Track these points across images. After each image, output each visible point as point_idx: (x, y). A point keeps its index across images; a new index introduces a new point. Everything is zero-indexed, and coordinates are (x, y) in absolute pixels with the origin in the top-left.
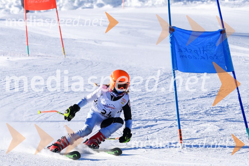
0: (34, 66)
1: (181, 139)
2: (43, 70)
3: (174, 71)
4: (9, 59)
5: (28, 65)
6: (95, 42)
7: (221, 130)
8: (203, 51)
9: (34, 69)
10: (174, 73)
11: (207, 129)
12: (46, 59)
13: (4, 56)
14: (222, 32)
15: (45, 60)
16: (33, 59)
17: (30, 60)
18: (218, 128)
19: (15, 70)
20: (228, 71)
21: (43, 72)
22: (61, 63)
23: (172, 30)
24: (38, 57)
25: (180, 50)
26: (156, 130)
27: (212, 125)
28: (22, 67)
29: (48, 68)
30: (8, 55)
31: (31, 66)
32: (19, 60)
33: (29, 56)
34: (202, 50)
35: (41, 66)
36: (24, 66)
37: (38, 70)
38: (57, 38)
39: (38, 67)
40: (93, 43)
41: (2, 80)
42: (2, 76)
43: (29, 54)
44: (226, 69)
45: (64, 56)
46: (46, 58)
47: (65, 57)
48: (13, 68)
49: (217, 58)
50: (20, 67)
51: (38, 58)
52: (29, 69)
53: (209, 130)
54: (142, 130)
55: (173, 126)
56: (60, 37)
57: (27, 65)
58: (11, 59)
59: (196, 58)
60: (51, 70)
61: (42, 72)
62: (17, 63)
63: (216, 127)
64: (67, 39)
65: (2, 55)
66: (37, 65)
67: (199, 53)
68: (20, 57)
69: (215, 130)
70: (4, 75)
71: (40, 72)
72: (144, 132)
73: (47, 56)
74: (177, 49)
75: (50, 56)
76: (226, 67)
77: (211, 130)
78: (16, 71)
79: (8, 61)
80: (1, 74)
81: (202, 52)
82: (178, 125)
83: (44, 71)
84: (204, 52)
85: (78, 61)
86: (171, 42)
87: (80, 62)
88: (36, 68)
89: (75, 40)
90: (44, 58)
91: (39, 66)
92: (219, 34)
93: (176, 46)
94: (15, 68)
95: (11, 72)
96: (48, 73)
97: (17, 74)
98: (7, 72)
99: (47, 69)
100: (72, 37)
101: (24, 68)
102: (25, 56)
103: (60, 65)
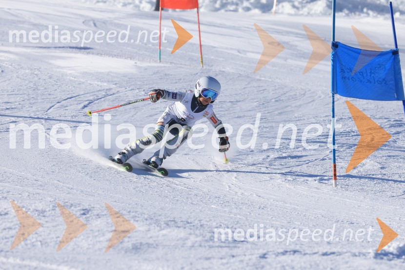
0: (166, 75)
1: (335, 175)
3: (333, 94)
4: (137, 64)
6: (239, 52)
7: (382, 168)
8: (371, 73)
9: (165, 78)
10: (333, 96)
11: (366, 166)
12: (180, 67)
13: (131, 59)
14: (395, 53)
16: (164, 67)
17: (161, 67)
18: (379, 165)
19: (143, 78)
20: (398, 99)
21: (176, 83)
22: (197, 74)
23: (335, 45)
25: (342, 71)
26: (305, 161)
27: (372, 162)
28: (152, 75)
30: (135, 59)
31: (162, 75)
32: (149, 66)
33: (160, 62)
34: (369, 71)
35: (174, 75)
36: (154, 73)
37: (170, 80)
38: (195, 44)
39: (170, 77)
40: (236, 53)
41: (127, 87)
42: (127, 83)
43: (161, 60)
44: (396, 97)
45: (201, 65)
47: (203, 66)
48: (141, 75)
49: (385, 83)
50: (150, 75)
51: (171, 65)
52: (160, 77)
53: (369, 167)
54: (289, 161)
55: (326, 159)
56: (199, 43)
57: (158, 72)
58: (139, 64)
59: (361, 81)
61: (174, 82)
62: (146, 69)
63: (376, 164)
64: (206, 46)
65: (129, 59)
66: (169, 74)
67: (365, 75)
68: (149, 63)
69: (375, 168)
70: (130, 83)
72: (291, 163)
73: (181, 64)
74: (338, 69)
75: (185, 65)
76: (395, 94)
77: (371, 168)
78: (145, 79)
79: (136, 66)
80: (127, 81)
81: (369, 74)
82: (333, 158)
83: (177, 81)
84: (371, 75)
85: (217, 73)
86: (333, 61)
87: (220, 74)
88: (168, 77)
89: (215, 47)
91: (171, 75)
92: (391, 54)
93: (338, 65)
94: (143, 76)
95: (139, 79)
96: (181, 84)
97: (146, 82)
98: (134, 79)
99: (181, 79)
100: (212, 44)
101: (154, 76)
102: (156, 61)
103: (197, 76)
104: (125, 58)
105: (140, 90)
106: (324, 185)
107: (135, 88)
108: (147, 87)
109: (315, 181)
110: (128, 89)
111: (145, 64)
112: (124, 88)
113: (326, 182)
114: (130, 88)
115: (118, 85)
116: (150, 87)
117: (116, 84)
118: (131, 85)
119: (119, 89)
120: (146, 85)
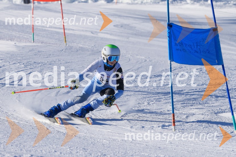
0: (39, 51)
2: (47, 55)
3: (170, 62)
4: (16, 44)
5: (34, 50)
6: (92, 33)
8: (197, 45)
9: (39, 54)
10: (171, 64)
13: (11, 41)
15: (48, 46)
16: (37, 45)
17: (35, 46)
19: (22, 54)
20: (218, 64)
21: (47, 57)
22: (63, 50)
23: (170, 26)
24: (41, 43)
28: (28, 52)
29: (52, 54)
30: (14, 41)
31: (36, 52)
32: (25, 46)
33: (34, 42)
34: (195, 44)
35: (45, 52)
36: (30, 51)
37: (43, 55)
39: (43, 53)
40: (90, 33)
41: (11, 62)
42: (10, 59)
45: (65, 44)
46: (49, 45)
48: (20, 53)
50: (27, 52)
51: (42, 45)
52: (35, 54)
57: (32, 50)
58: (18, 44)
60: (55, 56)
61: (46, 57)
62: (23, 48)
65: (10, 40)
66: (41, 51)
67: (193, 47)
68: (26, 43)
70: (12, 59)
71: (44, 57)
73: (50, 43)
74: (173, 43)
76: (216, 60)
78: (23, 55)
79: (16, 46)
80: (10, 57)
81: (196, 47)
85: (78, 49)
86: (169, 37)
89: (73, 30)
90: (48, 45)
93: (173, 40)
94: (22, 53)
95: (18, 56)
96: (51, 58)
97: (24, 57)
98: (15, 56)
99: (50, 55)
100: (71, 27)
101: (30, 53)
102: (30, 42)
103: (62, 52)
104: (7, 40)
105: (21, 63)
106: (166, 130)
107: (16, 62)
108: (26, 61)
109: (159, 127)
110: (11, 63)
111: (23, 44)
112: (8, 63)
113: (167, 127)
114: (13, 62)
115: (3, 61)
116: (28, 61)
117: (1, 60)
118: (14, 60)
119: (5, 64)
120: (25, 60)
